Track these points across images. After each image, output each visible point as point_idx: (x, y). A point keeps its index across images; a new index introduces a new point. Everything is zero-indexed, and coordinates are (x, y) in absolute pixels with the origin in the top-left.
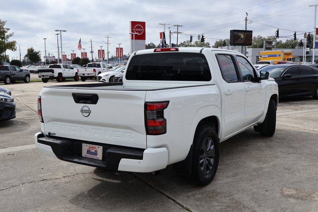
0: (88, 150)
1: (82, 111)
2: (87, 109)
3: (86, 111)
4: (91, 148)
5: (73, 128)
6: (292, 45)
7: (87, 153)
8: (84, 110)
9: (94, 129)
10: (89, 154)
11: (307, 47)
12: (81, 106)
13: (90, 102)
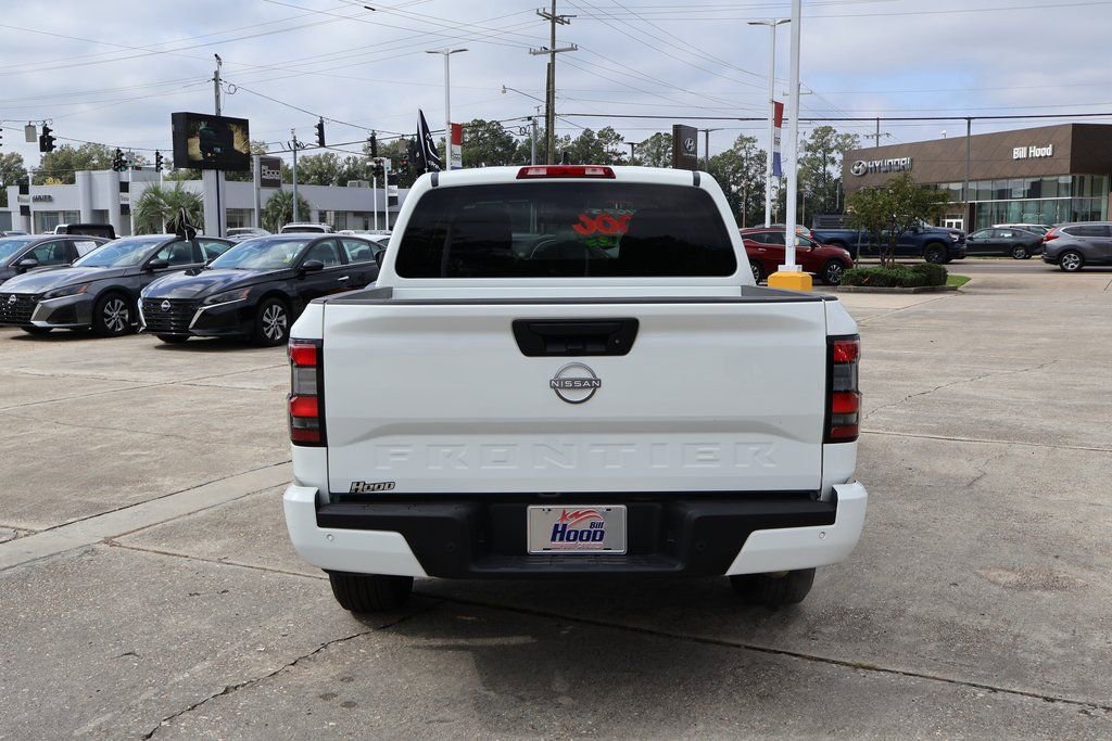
0: (557, 526)
1: (558, 385)
2: (586, 375)
3: (583, 381)
4: (571, 516)
5: (495, 450)
6: (321, 175)
7: (553, 539)
8: (573, 380)
9: (598, 445)
10: (561, 539)
11: (389, 184)
12: (552, 365)
13: (598, 349)
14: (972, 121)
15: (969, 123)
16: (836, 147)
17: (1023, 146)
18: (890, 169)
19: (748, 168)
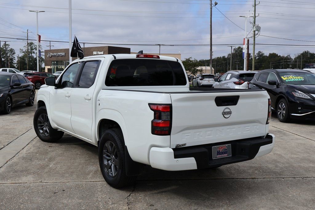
1: (224, 114)
3: (229, 112)
4: (221, 148)
5: (208, 132)
10: (219, 155)
14: (85, 44)
15: (84, 44)
16: (35, 49)
17: (96, 51)
18: (59, 56)
19: (7, 53)
